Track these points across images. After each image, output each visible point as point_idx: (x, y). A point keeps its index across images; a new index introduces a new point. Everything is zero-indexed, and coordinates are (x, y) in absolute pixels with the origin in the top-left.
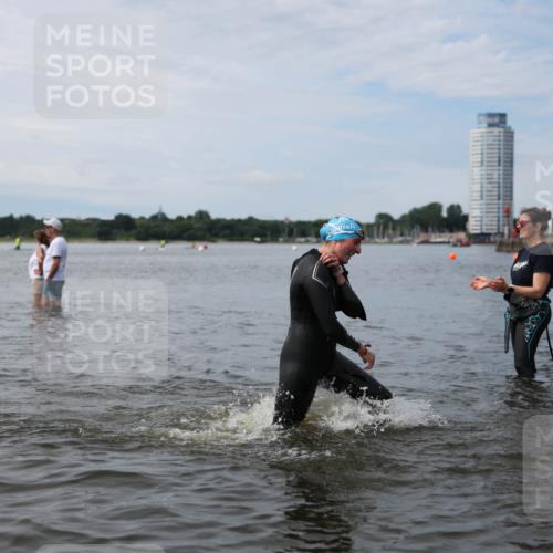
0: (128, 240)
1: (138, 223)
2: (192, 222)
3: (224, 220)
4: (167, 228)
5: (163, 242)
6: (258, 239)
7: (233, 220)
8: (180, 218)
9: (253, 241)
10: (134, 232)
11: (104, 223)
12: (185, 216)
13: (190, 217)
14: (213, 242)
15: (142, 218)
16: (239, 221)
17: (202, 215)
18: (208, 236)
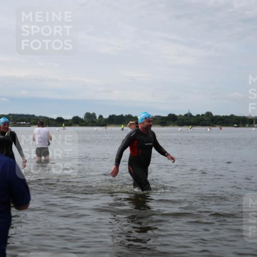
0: (174, 126)
1: (178, 118)
2: (204, 117)
3: (219, 116)
4: (192, 120)
5: (190, 127)
6: (236, 125)
7: (223, 116)
8: (198, 116)
9: (233, 126)
10: (177, 122)
11: (163, 118)
12: (200, 114)
13: (203, 115)
14: (214, 126)
15: (181, 116)
16: (227, 116)
17: (209, 114)
18: (211, 124)
